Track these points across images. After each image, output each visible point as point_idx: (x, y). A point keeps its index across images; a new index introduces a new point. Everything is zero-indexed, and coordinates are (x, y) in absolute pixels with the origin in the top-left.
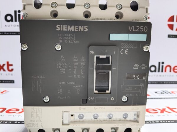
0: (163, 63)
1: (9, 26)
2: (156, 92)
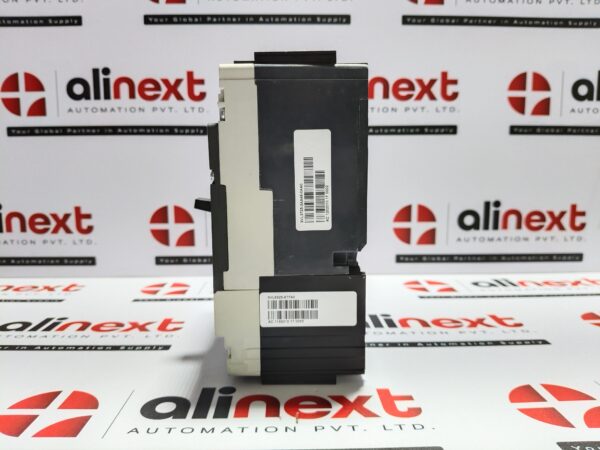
0: (497, 204)
1: (79, 111)
2: (476, 284)
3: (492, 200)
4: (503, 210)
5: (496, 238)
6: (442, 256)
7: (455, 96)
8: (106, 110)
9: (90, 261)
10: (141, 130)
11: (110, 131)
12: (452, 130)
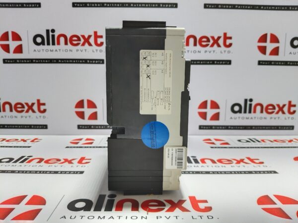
3: (248, 98)
4: (254, 103)
7: (230, 45)
8: (53, 50)
9: (45, 127)
10: (71, 61)
11: (55, 61)
12: (228, 62)
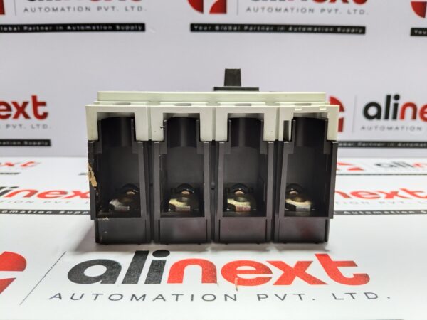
5: (394, 127)
6: (348, 142)
